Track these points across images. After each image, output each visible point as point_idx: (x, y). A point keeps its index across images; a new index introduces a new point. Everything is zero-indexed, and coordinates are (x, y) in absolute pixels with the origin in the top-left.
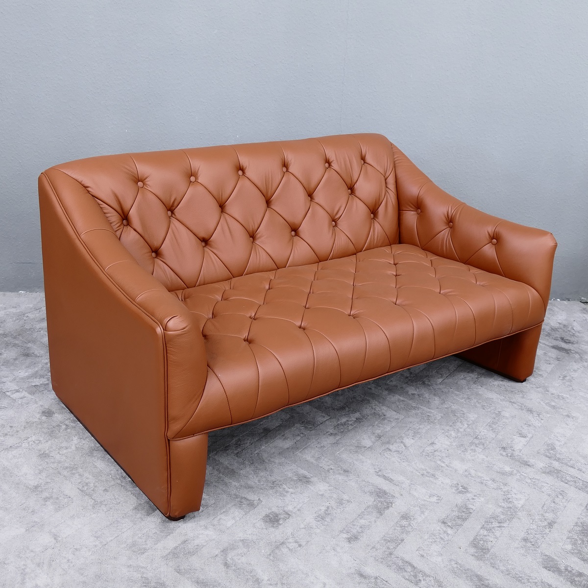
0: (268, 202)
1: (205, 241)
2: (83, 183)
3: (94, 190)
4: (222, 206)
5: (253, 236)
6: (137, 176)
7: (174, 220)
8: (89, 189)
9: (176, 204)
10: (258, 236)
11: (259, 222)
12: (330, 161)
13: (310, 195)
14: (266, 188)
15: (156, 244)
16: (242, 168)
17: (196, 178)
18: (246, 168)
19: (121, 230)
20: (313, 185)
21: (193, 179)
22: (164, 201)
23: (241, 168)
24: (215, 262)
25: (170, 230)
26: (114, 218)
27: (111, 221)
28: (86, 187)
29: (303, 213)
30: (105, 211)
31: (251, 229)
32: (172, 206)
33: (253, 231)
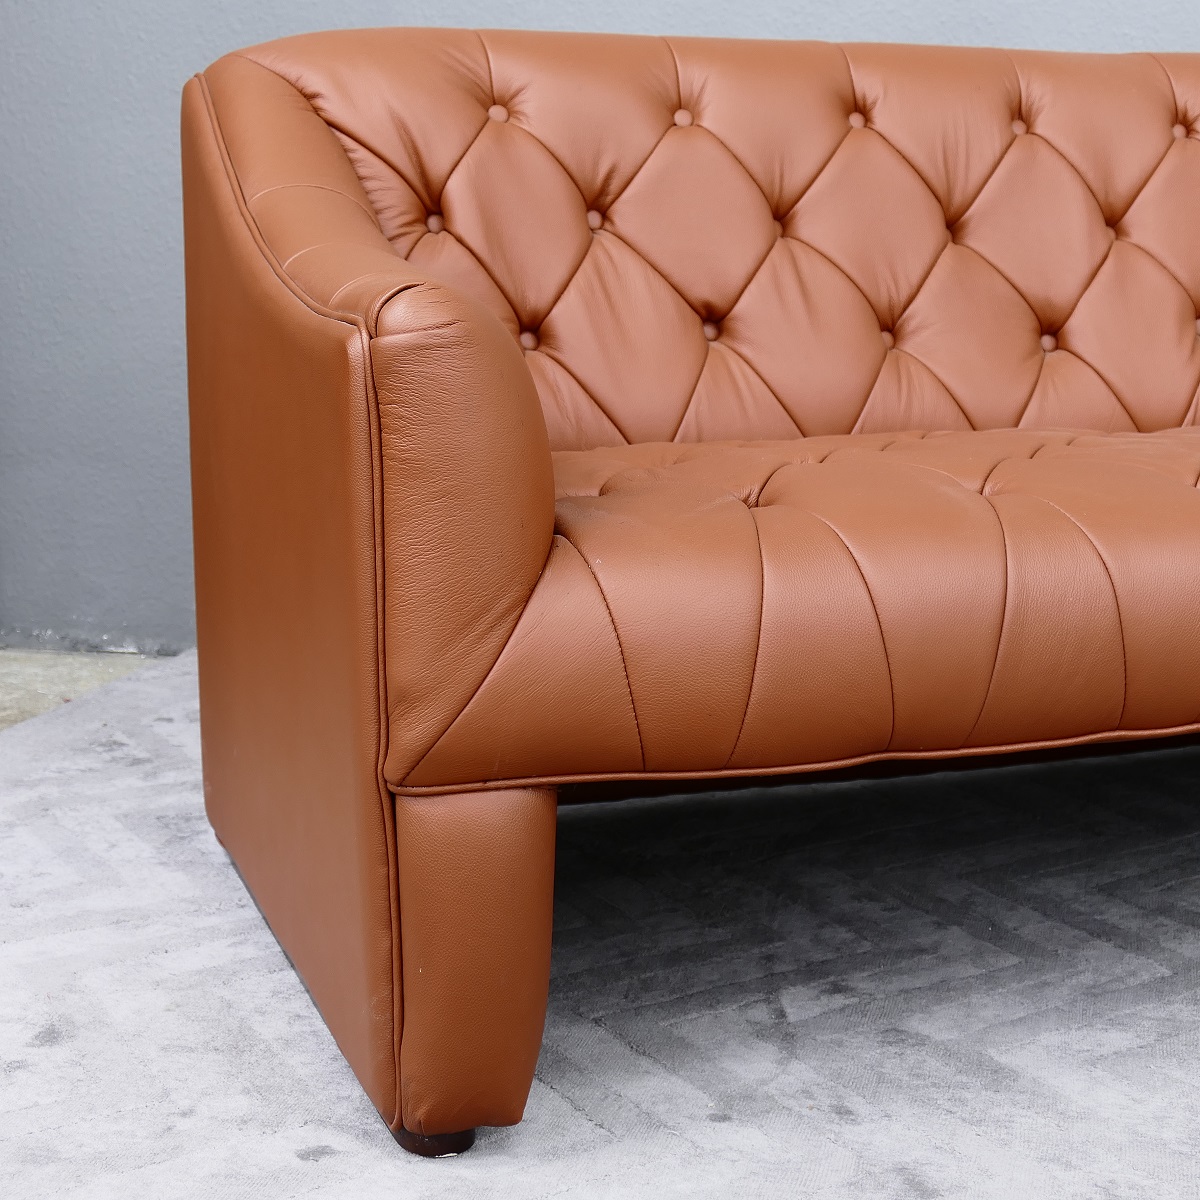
0: (954, 226)
1: (714, 318)
2: (302, 84)
3: (333, 108)
4: (782, 215)
5: (890, 325)
6: (486, 87)
7: (605, 239)
8: (319, 102)
9: (614, 186)
10: (911, 325)
11: (915, 279)
12: (1191, 114)
13: (1113, 220)
14: (947, 172)
15: (535, 297)
16: (860, 102)
17: (695, 116)
18: (874, 103)
19: (412, 238)
20: (1123, 183)
21: (681, 117)
22: (573, 168)
23: (858, 107)
24: (742, 384)
25: (586, 264)
26: (394, 198)
27: (378, 206)
28: (309, 97)
29: (1084, 270)
30: (363, 172)
31: (882, 301)
32: (603, 190)
33: (891, 308)
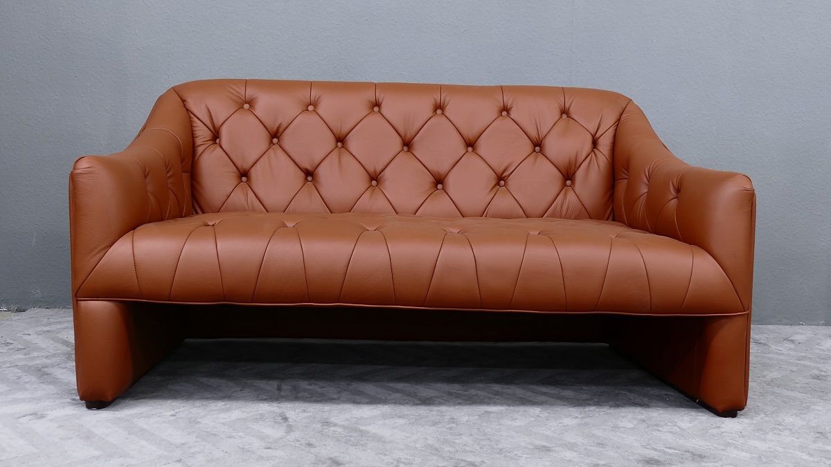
0: (407, 145)
1: (311, 175)
2: (182, 97)
3: (190, 105)
4: (341, 140)
5: (375, 178)
6: (243, 98)
7: (276, 147)
8: (187, 103)
9: (281, 130)
10: (382, 179)
12: (508, 108)
13: (471, 145)
15: (244, 165)
16: (380, 103)
17: (316, 107)
18: (385, 103)
20: (475, 132)
21: (311, 108)
22: (266, 124)
23: (378, 105)
25: (265, 156)
28: (184, 101)
31: (371, 169)
32: (277, 132)
33: (375, 172)
